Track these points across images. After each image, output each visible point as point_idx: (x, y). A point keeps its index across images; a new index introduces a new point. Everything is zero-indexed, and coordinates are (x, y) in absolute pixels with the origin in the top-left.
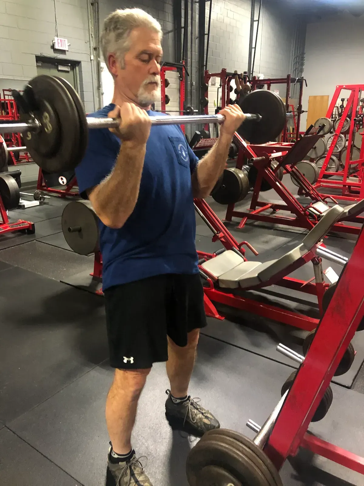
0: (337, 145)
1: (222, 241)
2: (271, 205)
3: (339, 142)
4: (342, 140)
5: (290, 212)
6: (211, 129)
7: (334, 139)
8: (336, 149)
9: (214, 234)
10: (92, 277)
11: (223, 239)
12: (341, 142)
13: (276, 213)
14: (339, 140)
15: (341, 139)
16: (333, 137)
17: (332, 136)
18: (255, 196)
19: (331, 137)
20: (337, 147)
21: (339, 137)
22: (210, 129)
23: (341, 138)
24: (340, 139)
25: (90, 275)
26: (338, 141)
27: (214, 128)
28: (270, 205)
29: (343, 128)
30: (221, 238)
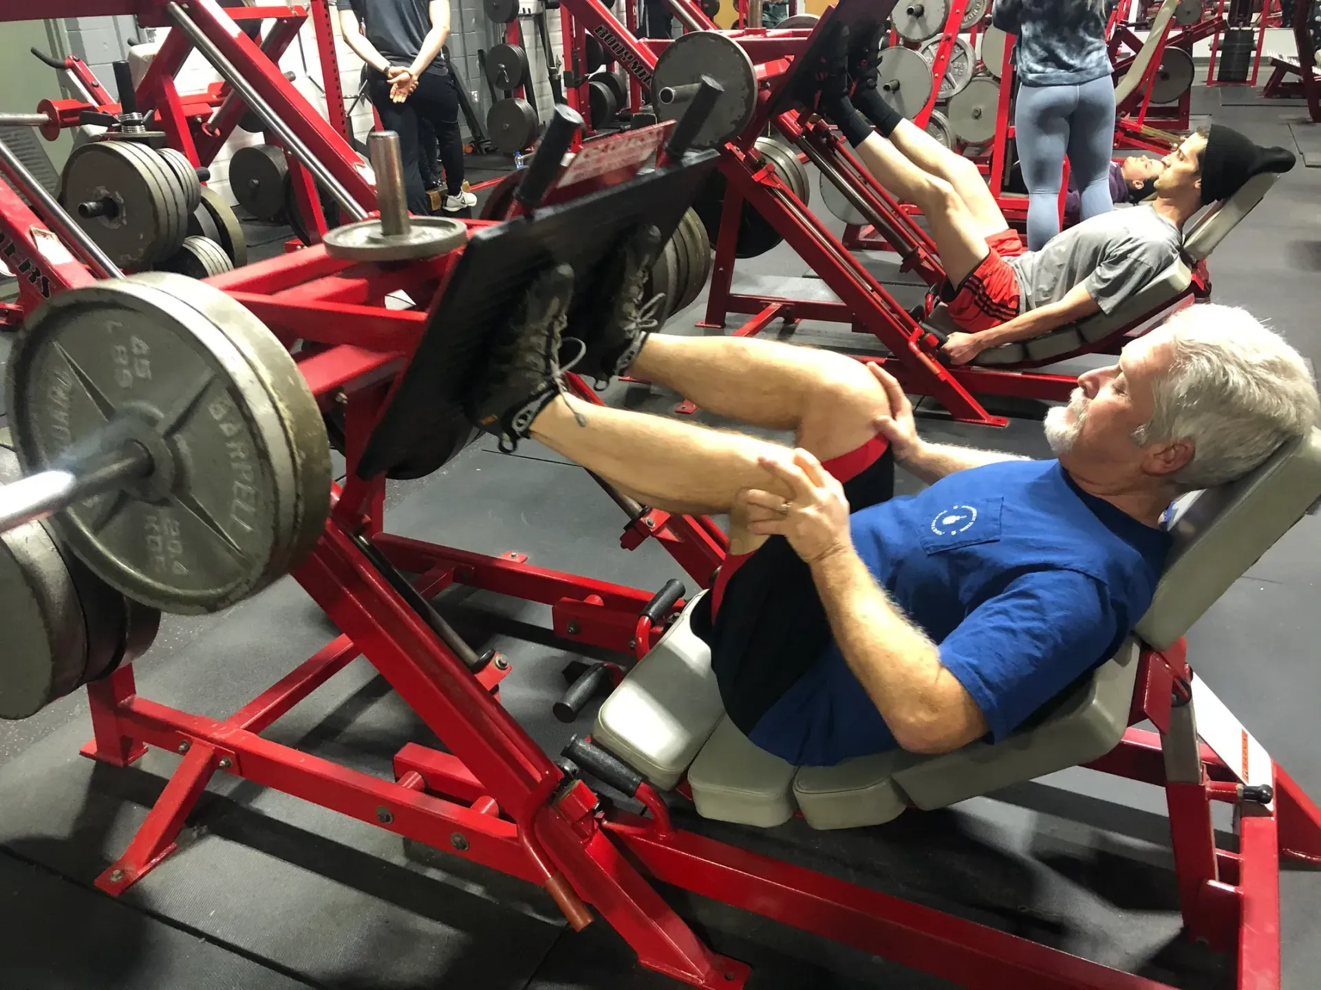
0: (950, 75)
1: (665, 542)
2: (779, 305)
3: (956, 63)
4: (965, 53)
5: (850, 325)
6: (528, 39)
7: (939, 54)
8: (945, 84)
9: (628, 520)
10: (93, 762)
11: (668, 534)
12: (963, 62)
13: (796, 331)
14: (955, 56)
15: (962, 51)
16: (936, 46)
17: (933, 44)
18: (723, 279)
19: (930, 47)
20: (949, 81)
21: (956, 47)
22: (525, 37)
23: (962, 48)
24: (958, 51)
25: (82, 753)
26: (952, 60)
27: (536, 33)
28: (775, 306)
29: (967, 14)
30: (659, 530)
